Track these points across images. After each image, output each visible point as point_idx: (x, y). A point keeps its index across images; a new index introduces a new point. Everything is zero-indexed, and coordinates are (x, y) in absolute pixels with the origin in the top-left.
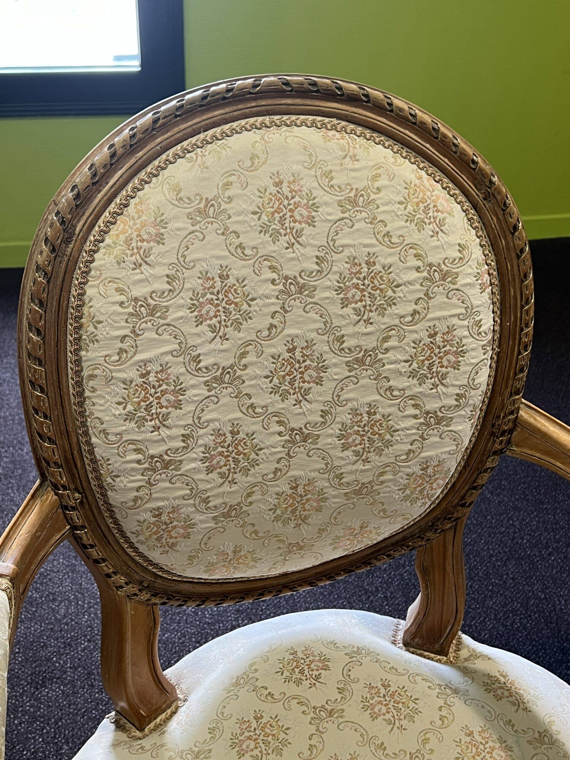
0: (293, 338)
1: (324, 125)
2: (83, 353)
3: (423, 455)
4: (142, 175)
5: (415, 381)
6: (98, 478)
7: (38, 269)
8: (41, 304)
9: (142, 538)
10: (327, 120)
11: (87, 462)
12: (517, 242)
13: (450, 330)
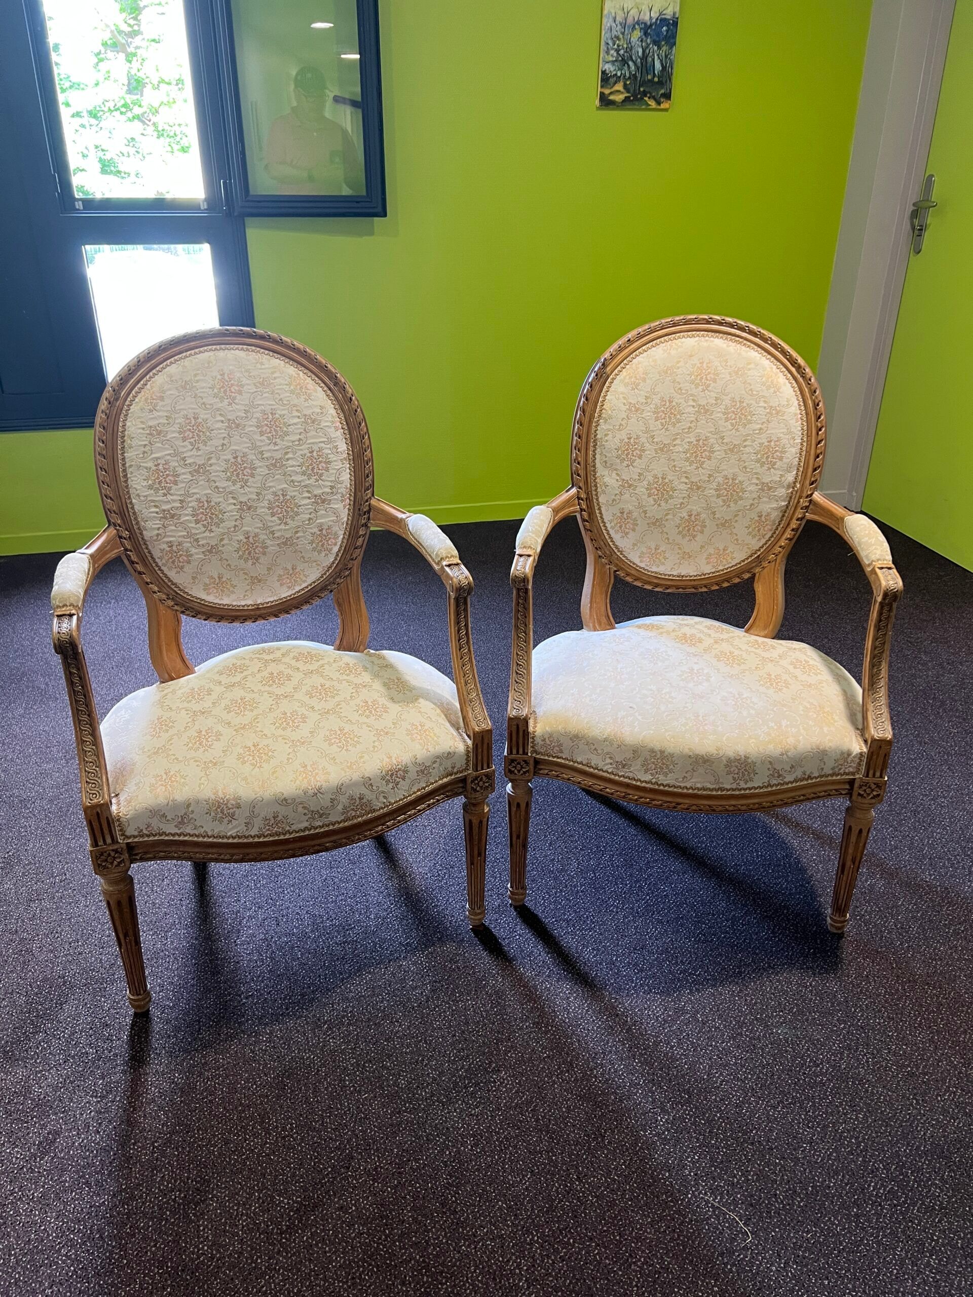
0: (236, 451)
1: (248, 350)
2: (125, 455)
3: (318, 521)
4: (154, 371)
5: (306, 477)
6: (138, 523)
7: (103, 412)
8: (104, 428)
9: (164, 561)
10: (249, 347)
11: (131, 514)
12: (353, 406)
13: (320, 450)
